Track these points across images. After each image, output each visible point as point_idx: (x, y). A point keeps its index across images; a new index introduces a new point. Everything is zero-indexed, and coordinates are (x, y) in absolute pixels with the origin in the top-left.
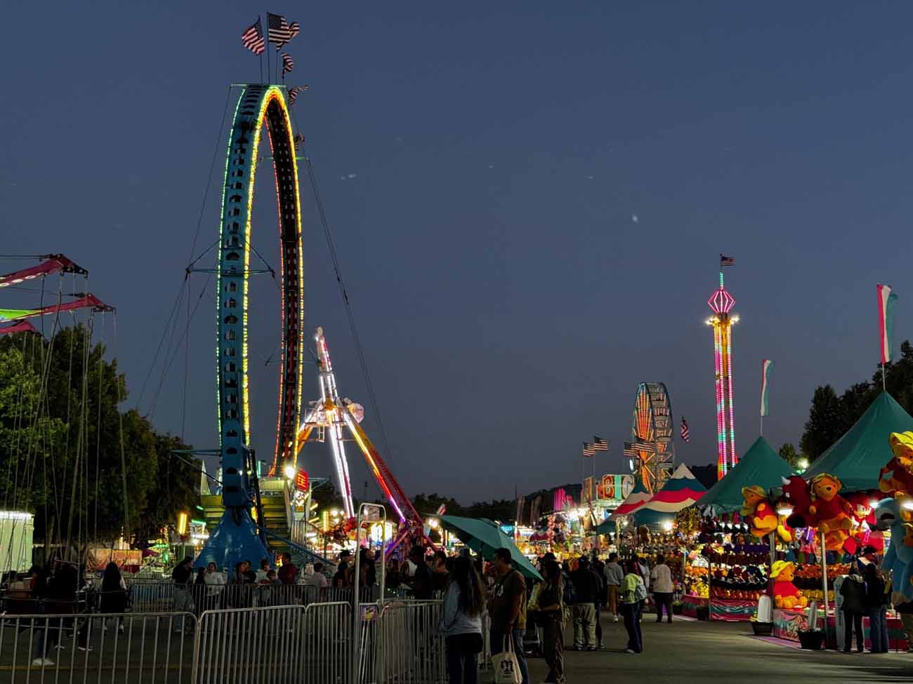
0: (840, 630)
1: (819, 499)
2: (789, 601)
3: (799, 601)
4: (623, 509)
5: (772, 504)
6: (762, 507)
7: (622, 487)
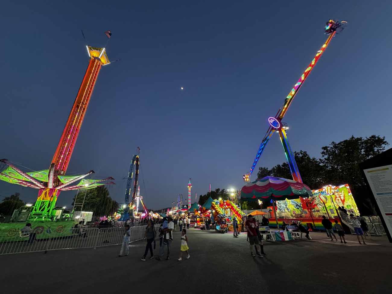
0: (205, 227)
1: (203, 210)
2: (199, 224)
3: (200, 224)
4: (177, 211)
5: (197, 211)
6: (196, 211)
7: (177, 208)
